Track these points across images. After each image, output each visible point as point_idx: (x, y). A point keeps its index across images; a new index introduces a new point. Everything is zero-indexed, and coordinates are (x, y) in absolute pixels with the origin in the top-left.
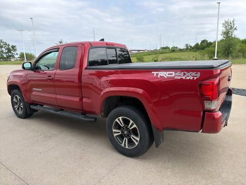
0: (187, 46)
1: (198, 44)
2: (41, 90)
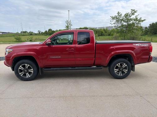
0: (39, 32)
1: (46, 31)
2: (60, 57)
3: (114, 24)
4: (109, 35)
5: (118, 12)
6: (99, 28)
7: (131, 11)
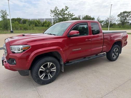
2: (80, 49)
3: (53, 16)
4: (43, 26)
5: (56, 7)
6: (32, 19)
7: (65, 7)
